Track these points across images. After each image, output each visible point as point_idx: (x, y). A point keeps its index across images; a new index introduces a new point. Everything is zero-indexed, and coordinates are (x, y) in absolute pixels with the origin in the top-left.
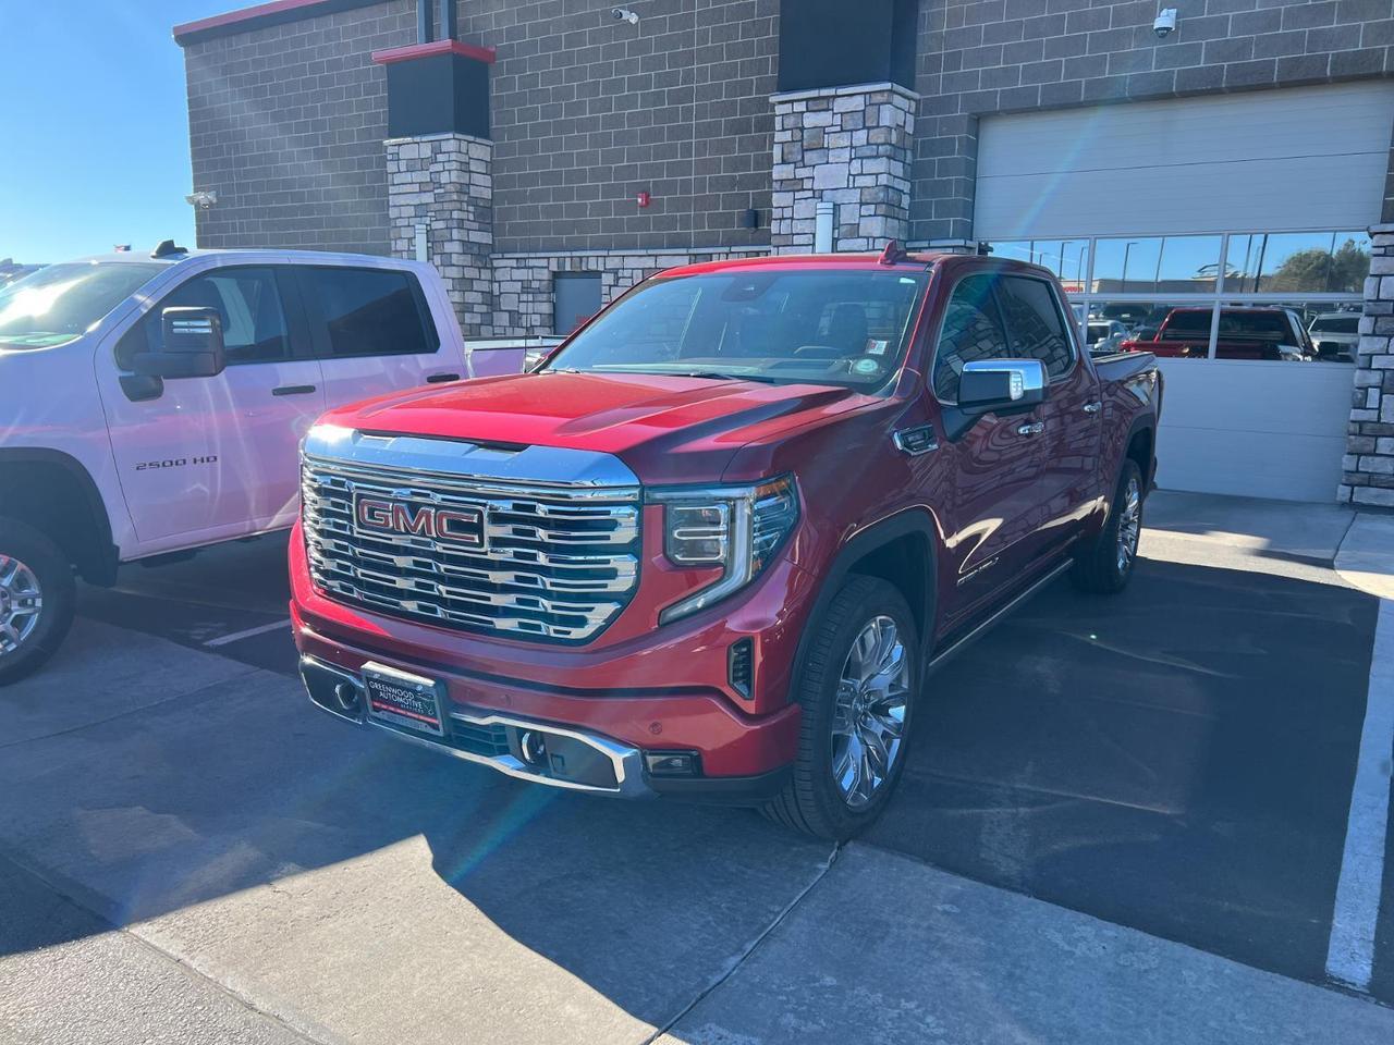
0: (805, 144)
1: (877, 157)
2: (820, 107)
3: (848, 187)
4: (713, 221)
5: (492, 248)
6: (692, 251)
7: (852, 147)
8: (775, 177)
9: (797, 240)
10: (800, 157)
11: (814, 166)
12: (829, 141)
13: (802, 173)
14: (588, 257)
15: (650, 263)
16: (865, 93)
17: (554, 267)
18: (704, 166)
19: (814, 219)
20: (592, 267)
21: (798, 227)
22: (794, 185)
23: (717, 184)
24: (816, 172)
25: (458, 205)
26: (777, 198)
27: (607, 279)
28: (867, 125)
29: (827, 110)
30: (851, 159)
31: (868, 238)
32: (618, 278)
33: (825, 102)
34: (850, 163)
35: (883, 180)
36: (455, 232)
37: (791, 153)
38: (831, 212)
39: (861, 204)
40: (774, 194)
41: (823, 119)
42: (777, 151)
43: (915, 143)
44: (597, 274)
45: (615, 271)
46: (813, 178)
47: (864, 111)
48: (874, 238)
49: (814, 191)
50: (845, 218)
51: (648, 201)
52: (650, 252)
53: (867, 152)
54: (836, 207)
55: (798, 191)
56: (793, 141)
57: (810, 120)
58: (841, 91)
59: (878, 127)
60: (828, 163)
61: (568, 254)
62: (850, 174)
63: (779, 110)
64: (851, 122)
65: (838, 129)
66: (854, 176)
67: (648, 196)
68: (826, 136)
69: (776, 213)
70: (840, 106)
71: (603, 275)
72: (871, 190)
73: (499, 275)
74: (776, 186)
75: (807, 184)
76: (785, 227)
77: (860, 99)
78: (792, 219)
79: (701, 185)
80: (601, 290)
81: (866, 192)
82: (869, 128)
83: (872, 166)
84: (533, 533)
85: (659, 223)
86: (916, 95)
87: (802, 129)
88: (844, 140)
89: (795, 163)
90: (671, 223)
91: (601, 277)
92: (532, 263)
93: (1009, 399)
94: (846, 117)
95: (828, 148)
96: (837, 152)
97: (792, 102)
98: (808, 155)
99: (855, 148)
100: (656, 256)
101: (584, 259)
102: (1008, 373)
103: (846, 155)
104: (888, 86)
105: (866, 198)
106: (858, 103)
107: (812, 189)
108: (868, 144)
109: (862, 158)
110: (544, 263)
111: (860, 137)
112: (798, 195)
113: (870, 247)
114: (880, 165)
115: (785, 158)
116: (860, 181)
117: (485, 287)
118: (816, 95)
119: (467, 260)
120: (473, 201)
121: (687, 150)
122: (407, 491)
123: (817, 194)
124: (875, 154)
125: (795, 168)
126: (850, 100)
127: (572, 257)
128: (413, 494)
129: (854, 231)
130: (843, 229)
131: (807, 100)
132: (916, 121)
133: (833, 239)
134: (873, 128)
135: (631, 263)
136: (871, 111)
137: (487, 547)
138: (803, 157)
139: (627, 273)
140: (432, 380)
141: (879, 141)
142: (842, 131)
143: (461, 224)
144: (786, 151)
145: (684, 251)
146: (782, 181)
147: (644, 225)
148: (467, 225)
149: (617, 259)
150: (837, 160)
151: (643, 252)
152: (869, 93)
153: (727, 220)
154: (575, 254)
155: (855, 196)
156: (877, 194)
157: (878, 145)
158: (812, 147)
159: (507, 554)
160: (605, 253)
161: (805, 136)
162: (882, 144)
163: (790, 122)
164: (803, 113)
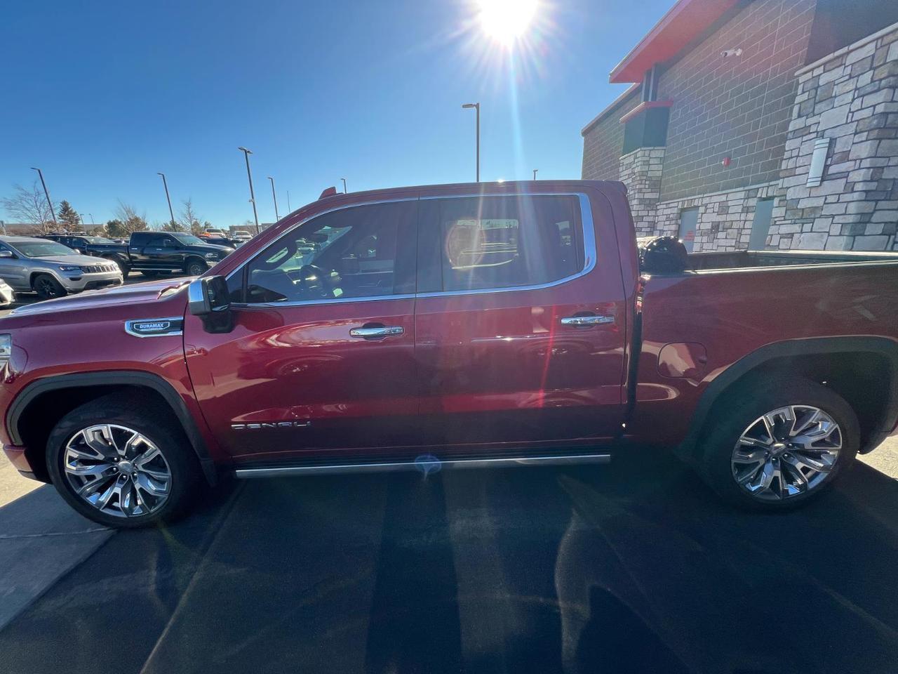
0: (817, 99)
1: (878, 90)
2: (835, 65)
3: (846, 123)
4: (764, 167)
5: (658, 200)
6: (746, 188)
7: (856, 89)
8: (790, 129)
9: (798, 171)
10: (811, 110)
11: (821, 114)
12: (837, 90)
13: (811, 121)
14: (695, 199)
15: (724, 198)
16: (877, 39)
17: (680, 207)
18: (765, 133)
19: (812, 153)
20: (696, 204)
21: (800, 162)
22: (803, 131)
23: (771, 142)
24: (822, 118)
25: (640, 182)
26: (789, 144)
27: (702, 210)
28: (874, 66)
29: (841, 65)
30: (853, 100)
31: (856, 160)
32: (707, 209)
33: (840, 59)
34: (851, 103)
35: (880, 109)
36: (636, 195)
37: (806, 108)
38: (828, 145)
39: (856, 134)
40: (788, 142)
41: (835, 74)
42: (796, 109)
44: (697, 207)
45: (706, 205)
46: (819, 123)
47: (874, 55)
48: (861, 160)
49: (818, 133)
50: (839, 148)
51: (729, 162)
52: (724, 192)
53: (870, 89)
54: (833, 141)
55: (806, 135)
56: (809, 99)
57: (825, 79)
59: (884, 64)
60: (832, 108)
61: (685, 199)
62: (849, 112)
63: (801, 80)
64: (859, 69)
65: (847, 77)
66: (853, 112)
67: (730, 159)
68: (835, 87)
69: (787, 155)
70: (851, 59)
72: (867, 120)
73: (658, 213)
74: (790, 135)
75: (813, 129)
76: (791, 164)
77: (873, 45)
78: (798, 156)
79: (761, 145)
80: (697, 216)
81: (862, 123)
82: (875, 68)
83: (872, 100)
85: (733, 174)
87: (817, 88)
88: (850, 86)
89: (807, 115)
91: (699, 209)
92: (671, 205)
94: (855, 66)
95: (835, 96)
96: (842, 97)
97: (812, 70)
98: (818, 107)
99: (858, 89)
100: (728, 194)
101: (692, 200)
103: (849, 97)
105: (861, 127)
106: (869, 50)
107: (816, 132)
108: (872, 82)
109: (864, 96)
110: (676, 204)
111: (866, 78)
112: (805, 138)
113: (857, 167)
114: (879, 97)
115: (801, 113)
116: (857, 116)
117: (651, 219)
118: (833, 57)
119: (642, 207)
120: (650, 179)
121: (757, 125)
123: (820, 134)
124: (877, 88)
125: (807, 118)
126: (864, 49)
127: (688, 200)
129: (845, 157)
130: (835, 157)
131: (825, 63)
133: (825, 166)
134: (880, 66)
135: (715, 199)
136: (881, 52)
138: (814, 109)
139: (711, 205)
141: (883, 76)
142: (850, 78)
143: (640, 191)
144: (802, 108)
145: (741, 189)
146: (795, 131)
147: (724, 176)
148: (644, 190)
149: (709, 199)
150: (841, 104)
152: (881, 37)
153: (773, 165)
154: (689, 198)
155: (851, 128)
156: (871, 122)
157: (881, 80)
158: (822, 99)
160: (704, 196)
161: (818, 93)
162: (886, 78)
163: (809, 85)
164: (820, 75)
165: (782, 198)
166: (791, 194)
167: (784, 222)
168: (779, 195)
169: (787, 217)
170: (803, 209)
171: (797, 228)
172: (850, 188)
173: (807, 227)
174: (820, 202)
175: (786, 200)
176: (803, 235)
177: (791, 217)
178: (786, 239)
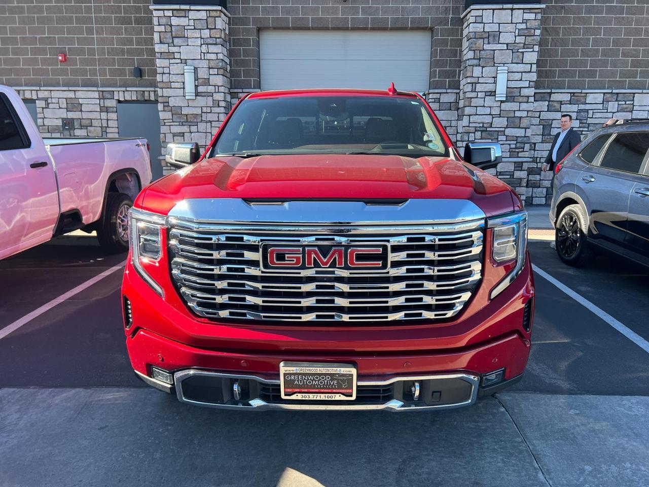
0: (173, 34)
1: (216, 44)
2: (181, 15)
3: (201, 59)
4: (112, 72)
6: (98, 89)
7: (201, 38)
8: (157, 50)
9: (173, 85)
10: (171, 41)
11: (180, 46)
12: (189, 34)
13: (172, 49)
14: (24, 90)
15: (71, 95)
16: (206, 10)
18: (102, 41)
19: (184, 74)
20: (28, 96)
21: (173, 78)
22: (169, 56)
23: (112, 51)
24: (182, 49)
26: (159, 62)
27: (40, 104)
28: (209, 27)
29: (185, 17)
30: (201, 44)
31: (215, 86)
32: (48, 104)
33: (184, 12)
34: (201, 46)
35: (220, 56)
37: (166, 38)
38: (193, 71)
39: (209, 68)
40: (157, 60)
41: (183, 21)
42: (156, 36)
43: (230, 39)
44: (32, 100)
45: (46, 100)
46: (180, 53)
47: (207, 19)
48: (218, 86)
49: (181, 60)
50: (201, 75)
51: (65, 60)
52: (70, 89)
53: (210, 41)
54: (196, 69)
55: (172, 59)
56: (166, 32)
57: (175, 21)
58: (193, 8)
59: (215, 29)
60: (188, 45)
62: (201, 52)
63: (155, 13)
64: (200, 25)
65: (193, 27)
66: (204, 53)
67: (65, 56)
68: (186, 31)
69: (159, 70)
70: (192, 15)
71: (36, 101)
72: (214, 61)
74: (158, 55)
75: (177, 56)
76: (166, 78)
77: (204, 13)
78: (169, 74)
79: (102, 52)
80: (36, 110)
81: (211, 62)
82: (210, 29)
83: (213, 49)
84: (423, 255)
85: (74, 72)
86: (229, 15)
87: (171, 26)
88: (197, 34)
89: (168, 44)
90: (84, 72)
91: (35, 103)
93: (490, 161)
94: (196, 21)
95: (187, 37)
96: (193, 40)
97: (163, 10)
98: (176, 40)
99: (203, 38)
100: (75, 91)
101: (21, 92)
102: (490, 148)
103: (199, 42)
104: (219, 8)
105: (212, 64)
106: (203, 15)
107: (180, 59)
108: (210, 37)
109: (208, 44)
111: (206, 34)
112: (172, 61)
113: (217, 91)
114: (218, 49)
115: (162, 40)
116: (209, 56)
118: (179, 8)
121: (90, 31)
122: (313, 238)
123: (183, 61)
124: (215, 43)
125: (169, 46)
126: (199, 13)
128: (317, 239)
129: (207, 82)
130: (200, 81)
131: (173, 10)
132: (229, 28)
133: (195, 85)
134: (213, 29)
135: (56, 94)
136: (210, 20)
137: (389, 269)
138: (173, 40)
139: (54, 101)
140: (34, 166)
141: (217, 36)
142: (195, 29)
144: (162, 36)
145: (95, 89)
146: (161, 53)
147: (63, 72)
149: (46, 93)
150: (193, 44)
151: (66, 88)
152: (209, 10)
153: (122, 73)
155: (205, 64)
156: (218, 63)
157: (216, 38)
158: (178, 36)
159: (402, 271)
160: (38, 88)
161: (173, 30)
162: (219, 38)
163: (163, 21)
164: (170, 17)
165: (166, 104)
166: (172, 102)
167: (172, 124)
168: (162, 101)
169: (174, 120)
170: (187, 115)
171: (185, 129)
172: (217, 104)
173: (194, 129)
174: (199, 111)
175: (169, 106)
176: (193, 134)
177: (178, 120)
178: (179, 137)
